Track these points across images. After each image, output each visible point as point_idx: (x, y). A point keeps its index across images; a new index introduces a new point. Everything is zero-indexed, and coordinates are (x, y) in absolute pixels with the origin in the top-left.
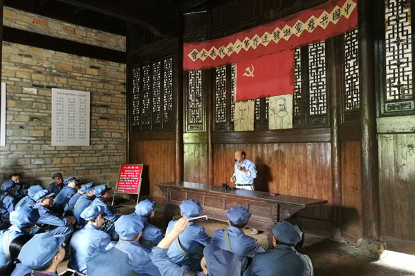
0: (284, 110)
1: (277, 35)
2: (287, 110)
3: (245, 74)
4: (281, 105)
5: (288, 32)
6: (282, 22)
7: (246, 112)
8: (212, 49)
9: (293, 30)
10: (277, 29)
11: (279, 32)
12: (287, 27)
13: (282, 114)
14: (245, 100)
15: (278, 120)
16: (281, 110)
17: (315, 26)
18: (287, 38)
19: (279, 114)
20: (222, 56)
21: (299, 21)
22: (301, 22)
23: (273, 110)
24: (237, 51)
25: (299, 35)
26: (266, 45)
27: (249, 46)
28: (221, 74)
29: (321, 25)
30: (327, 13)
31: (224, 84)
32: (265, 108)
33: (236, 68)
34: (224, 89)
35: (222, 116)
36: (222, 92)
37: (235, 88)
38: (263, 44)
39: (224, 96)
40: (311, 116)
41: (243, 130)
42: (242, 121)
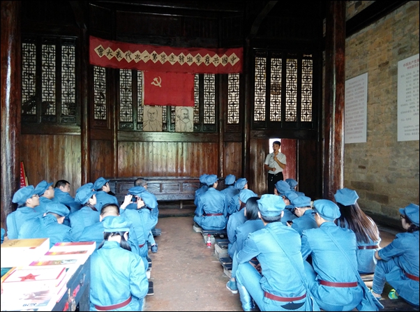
0: (187, 118)
1: (182, 59)
2: (190, 118)
4: (185, 114)
5: (190, 59)
6: (186, 50)
7: (155, 116)
8: (117, 51)
9: (195, 60)
10: (182, 54)
11: (183, 57)
12: (189, 55)
13: (186, 120)
15: (183, 125)
16: (185, 118)
17: (210, 62)
18: (190, 64)
19: (183, 120)
20: (129, 61)
21: (199, 54)
22: (201, 56)
23: (179, 117)
24: (145, 61)
25: (198, 64)
26: (172, 63)
27: (157, 60)
28: (126, 76)
29: (214, 63)
30: (218, 56)
31: (130, 86)
32: (171, 114)
33: (143, 75)
34: (130, 91)
35: (127, 116)
36: (128, 94)
37: (143, 93)
38: (170, 62)
39: (129, 98)
40: (206, 124)
41: (152, 130)
42: (151, 122)
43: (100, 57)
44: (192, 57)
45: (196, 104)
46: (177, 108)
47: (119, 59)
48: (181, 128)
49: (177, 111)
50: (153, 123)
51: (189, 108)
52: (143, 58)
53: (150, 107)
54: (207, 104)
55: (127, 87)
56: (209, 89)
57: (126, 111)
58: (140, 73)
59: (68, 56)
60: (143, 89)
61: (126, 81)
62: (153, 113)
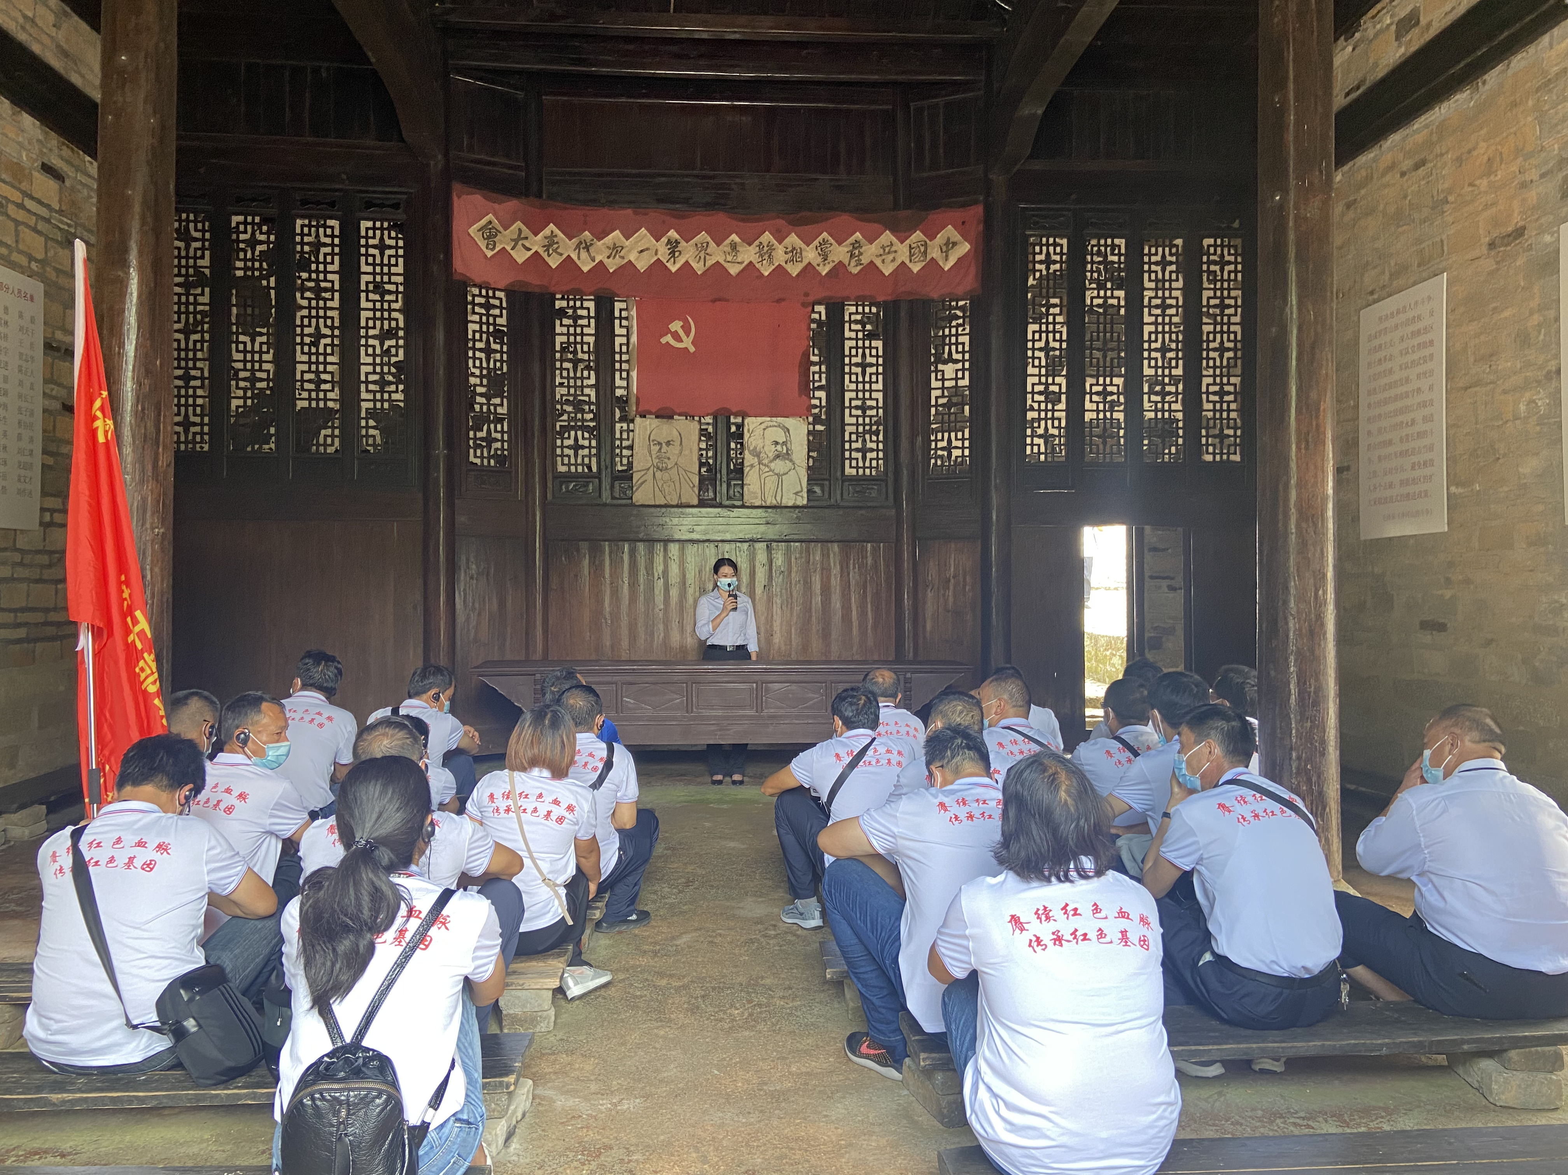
0: (786, 456)
1: (767, 253)
2: (794, 457)
4: (777, 443)
5: (794, 254)
6: (782, 223)
7: (674, 450)
8: (547, 232)
9: (811, 255)
10: (767, 237)
11: (771, 248)
12: (793, 240)
13: (780, 466)
14: (665, 415)
15: (771, 483)
16: (778, 457)
17: (865, 260)
18: (794, 270)
19: (772, 465)
20: (586, 265)
21: (825, 235)
22: (832, 241)
23: (757, 454)
24: (642, 265)
25: (824, 270)
26: (734, 270)
27: (680, 262)
28: (576, 318)
29: (878, 262)
30: (894, 240)
31: (589, 352)
32: (729, 445)
33: (634, 313)
34: (588, 368)
35: (580, 452)
36: (582, 378)
37: (634, 374)
38: (726, 265)
39: (587, 391)
40: (851, 478)
41: (662, 502)
42: (659, 474)
43: (489, 254)
44: (803, 246)
45: (815, 407)
46: (751, 423)
47: (554, 262)
48: (763, 493)
49: (751, 432)
50: (666, 476)
52: (632, 257)
53: (657, 422)
54: (857, 408)
55: (580, 355)
56: (864, 355)
57: (576, 439)
58: (623, 305)
59: (382, 255)
60: (634, 362)
61: (575, 335)
62: (668, 443)
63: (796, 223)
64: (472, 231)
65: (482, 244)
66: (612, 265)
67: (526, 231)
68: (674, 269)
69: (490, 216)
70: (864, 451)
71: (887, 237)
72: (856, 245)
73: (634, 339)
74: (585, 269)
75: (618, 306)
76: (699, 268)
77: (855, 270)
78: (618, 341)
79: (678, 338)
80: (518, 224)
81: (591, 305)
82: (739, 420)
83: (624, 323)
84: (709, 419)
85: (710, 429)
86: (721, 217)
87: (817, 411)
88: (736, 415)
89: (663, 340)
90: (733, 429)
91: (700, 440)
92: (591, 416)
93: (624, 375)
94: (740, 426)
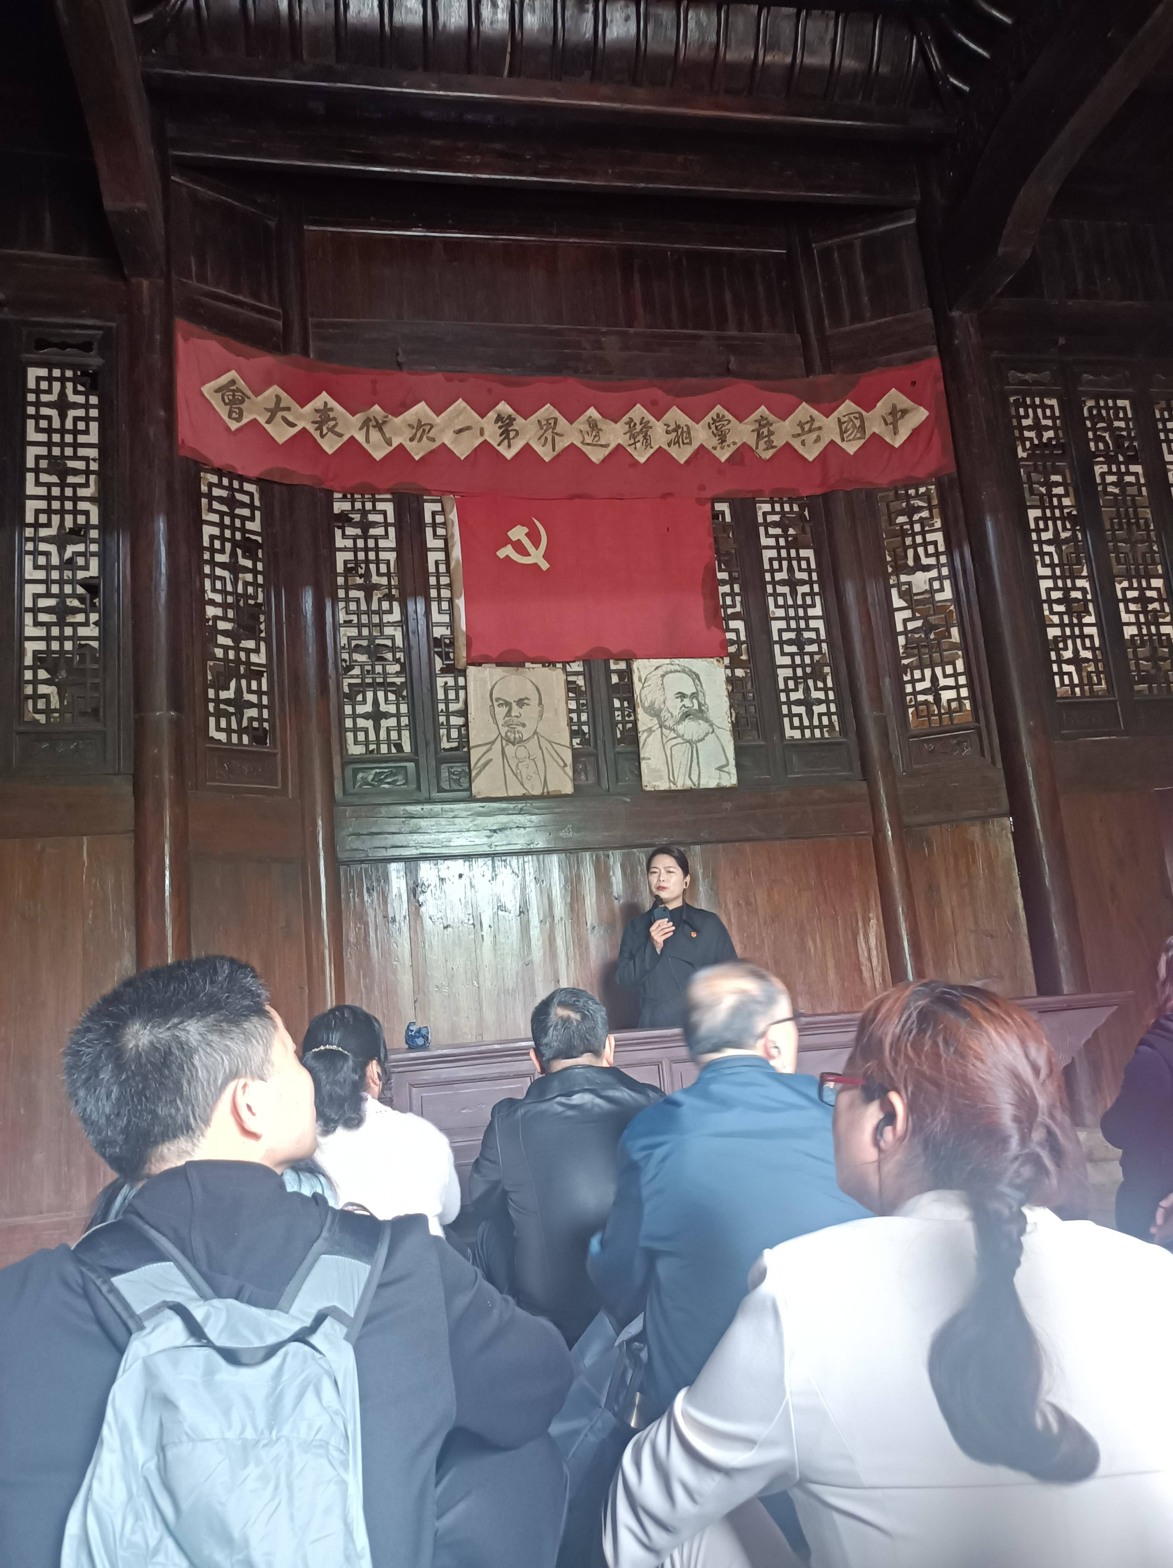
0: (700, 714)
1: (640, 432)
2: (711, 714)
3: (507, 551)
4: (683, 696)
5: (680, 435)
6: (658, 394)
7: (529, 713)
8: (318, 403)
9: (701, 435)
10: (638, 412)
11: (646, 426)
12: (677, 415)
13: (691, 729)
14: (512, 661)
15: (681, 754)
16: (686, 715)
17: (779, 442)
18: (682, 454)
19: (681, 728)
20: (378, 451)
21: (718, 409)
22: (730, 417)
23: (656, 713)
24: (462, 449)
25: (723, 455)
26: (596, 456)
27: (518, 445)
28: (366, 526)
29: (796, 444)
30: (815, 413)
31: (388, 575)
32: (612, 704)
33: (454, 516)
34: (389, 597)
35: (384, 723)
36: (380, 612)
37: (460, 603)
38: (586, 449)
39: (388, 631)
40: (794, 744)
41: (520, 792)
42: (510, 749)
43: (234, 426)
44: (690, 422)
45: (732, 642)
46: (642, 667)
47: (330, 445)
48: (671, 771)
49: (644, 682)
50: (522, 752)
51: (698, 665)
52: (447, 439)
53: (500, 672)
54: (790, 642)
55: (375, 579)
56: (790, 569)
57: (376, 702)
58: (437, 507)
59: (63, 417)
60: (459, 585)
61: (366, 550)
62: (521, 703)
63: (679, 395)
64: (207, 389)
65: (223, 412)
66: (417, 451)
67: (287, 400)
68: (509, 454)
69: (233, 374)
70: (808, 703)
71: (805, 410)
72: (762, 423)
73: (457, 553)
74: (378, 455)
75: (429, 508)
76: (546, 453)
77: (767, 455)
78: (432, 557)
79: (524, 552)
80: (275, 390)
81: (389, 507)
82: (622, 665)
83: (441, 531)
84: (577, 667)
85: (580, 681)
86: (572, 385)
87: (732, 649)
88: (617, 659)
89: (502, 553)
90: (615, 679)
91: (568, 698)
92: (397, 668)
93: (445, 605)
94: (627, 674)
